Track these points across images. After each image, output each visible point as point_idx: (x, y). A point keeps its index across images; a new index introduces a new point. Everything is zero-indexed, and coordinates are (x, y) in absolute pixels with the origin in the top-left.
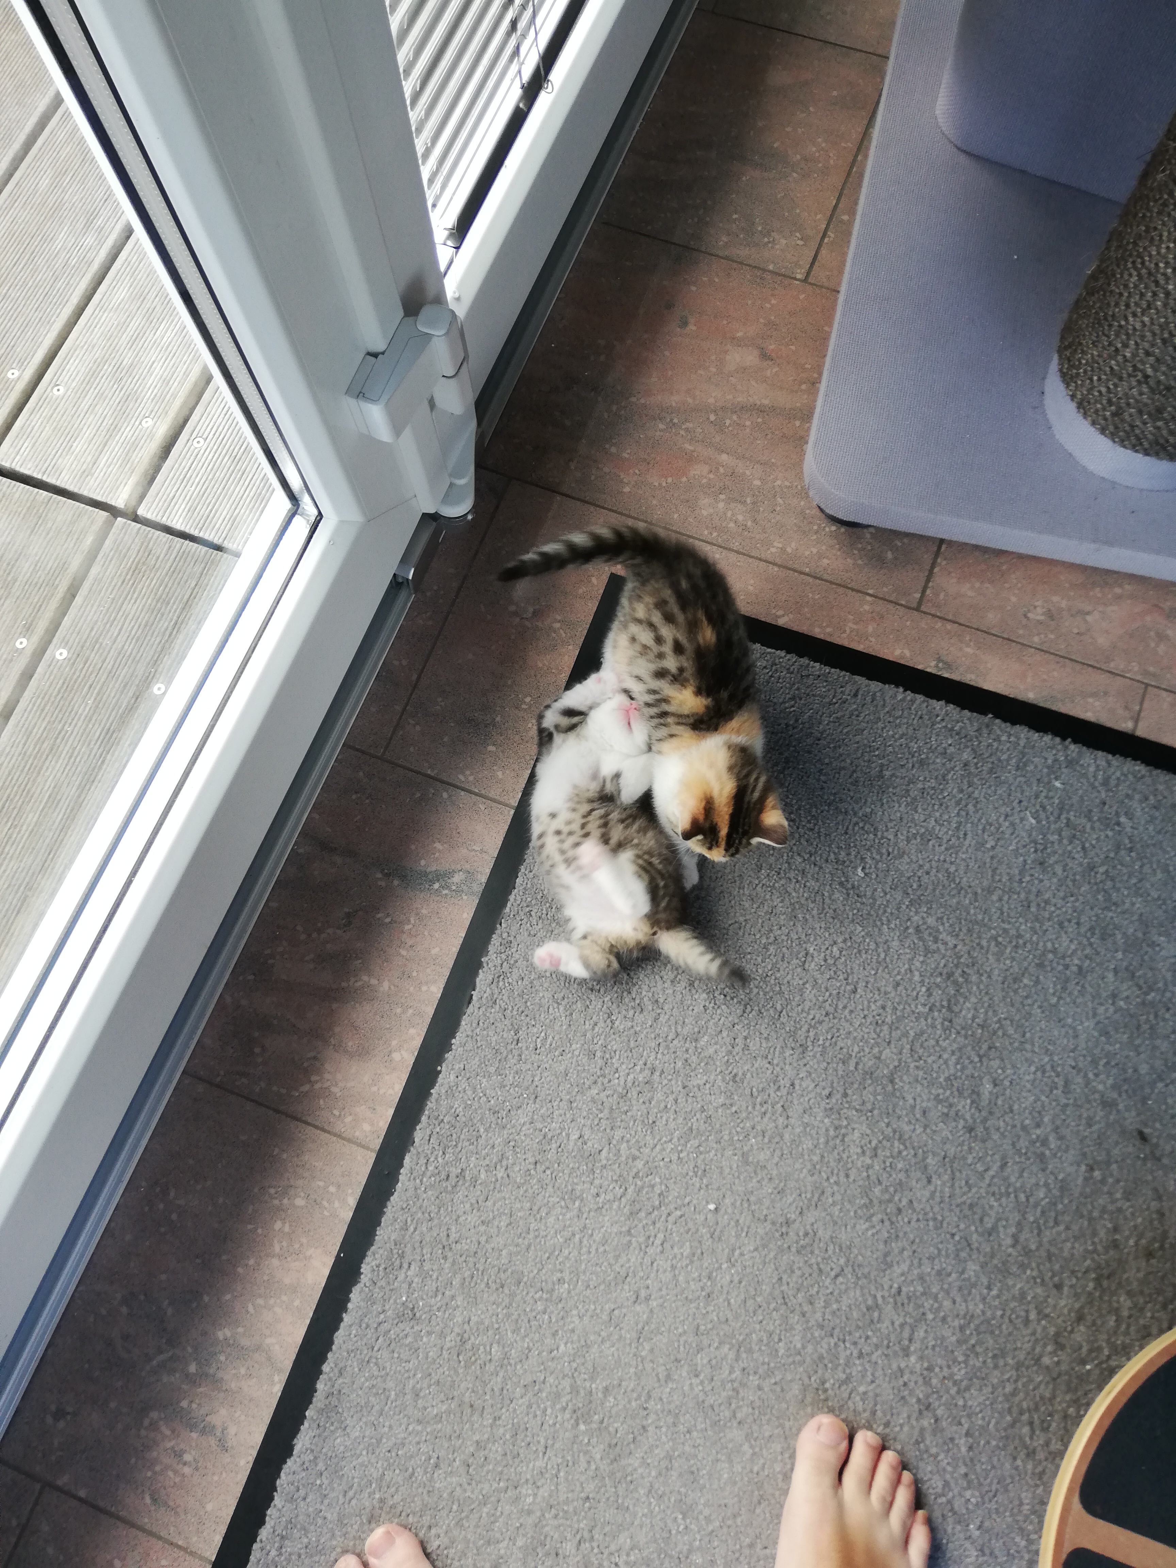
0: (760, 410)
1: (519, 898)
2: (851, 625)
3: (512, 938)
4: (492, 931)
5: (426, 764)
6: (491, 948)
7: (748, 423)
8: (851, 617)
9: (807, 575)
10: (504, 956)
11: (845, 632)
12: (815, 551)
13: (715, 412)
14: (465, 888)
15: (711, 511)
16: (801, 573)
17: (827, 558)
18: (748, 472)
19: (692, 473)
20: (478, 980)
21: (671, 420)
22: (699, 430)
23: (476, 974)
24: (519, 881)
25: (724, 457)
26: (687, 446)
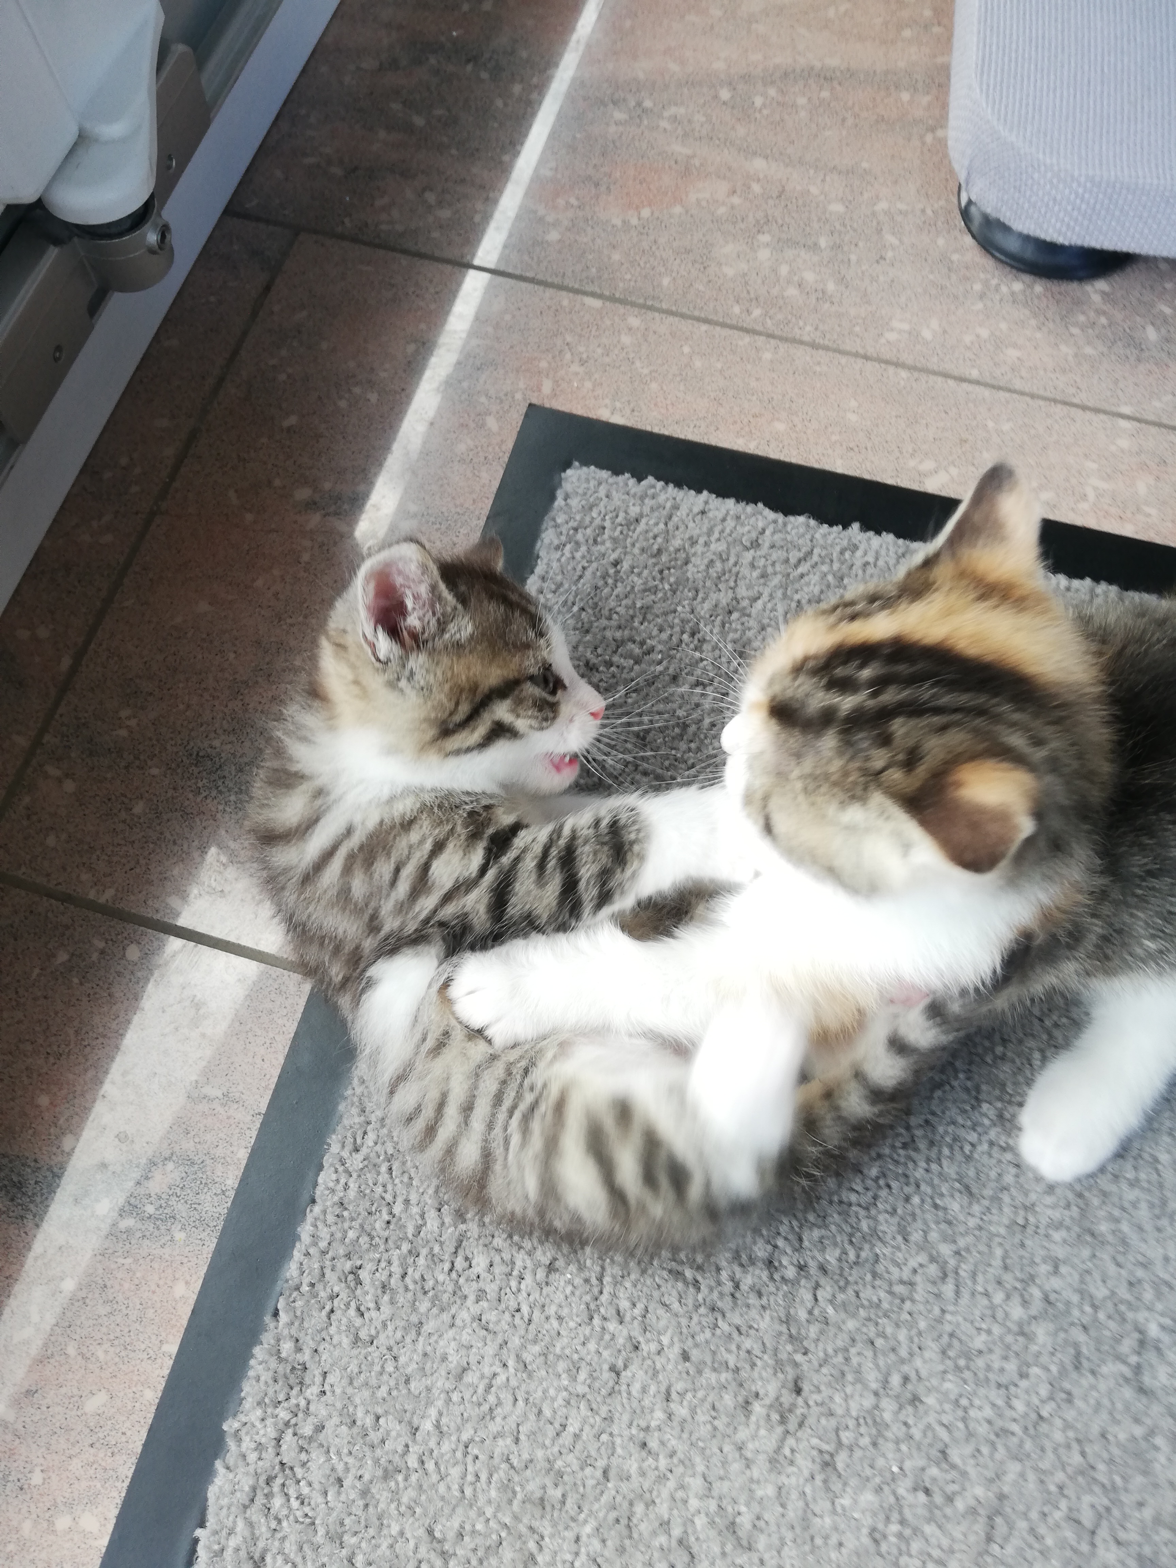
0: (826, 77)
1: (324, 1232)
2: (1095, 481)
3: (306, 1356)
4: (253, 1336)
5: (85, 877)
6: (249, 1390)
7: (802, 101)
8: (1094, 466)
9: (978, 383)
10: (283, 1414)
11: (1084, 497)
12: (984, 333)
13: (731, 85)
14: (181, 1208)
15: (743, 266)
16: (961, 379)
17: (1015, 346)
18: (814, 190)
19: (693, 197)
20: (212, 1492)
21: (639, 104)
22: (699, 118)
23: (206, 1474)
24: (325, 1178)
25: (759, 164)
26: (679, 149)
